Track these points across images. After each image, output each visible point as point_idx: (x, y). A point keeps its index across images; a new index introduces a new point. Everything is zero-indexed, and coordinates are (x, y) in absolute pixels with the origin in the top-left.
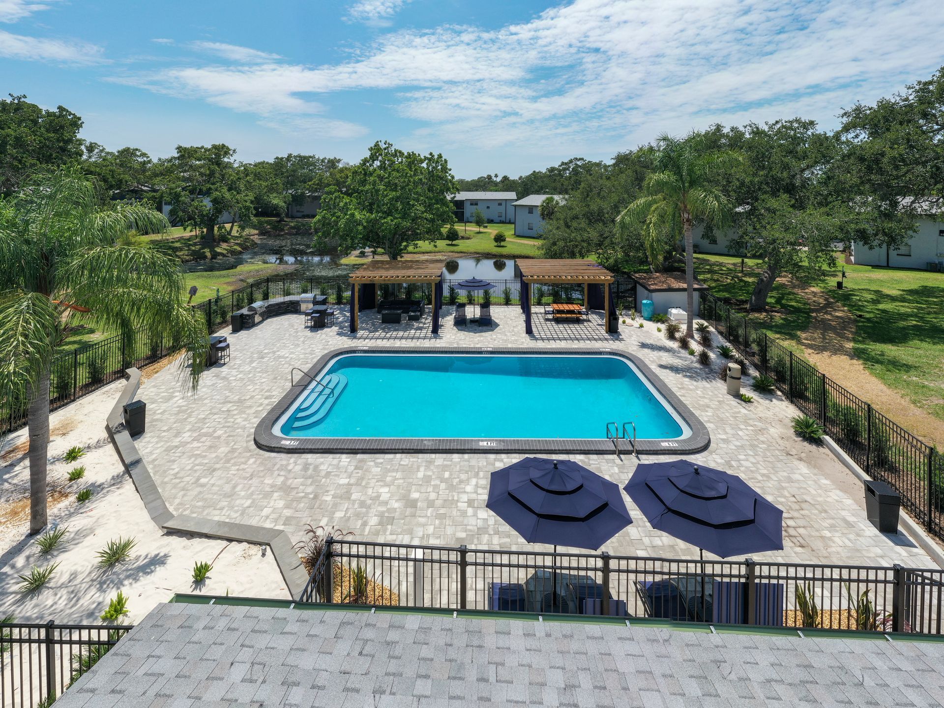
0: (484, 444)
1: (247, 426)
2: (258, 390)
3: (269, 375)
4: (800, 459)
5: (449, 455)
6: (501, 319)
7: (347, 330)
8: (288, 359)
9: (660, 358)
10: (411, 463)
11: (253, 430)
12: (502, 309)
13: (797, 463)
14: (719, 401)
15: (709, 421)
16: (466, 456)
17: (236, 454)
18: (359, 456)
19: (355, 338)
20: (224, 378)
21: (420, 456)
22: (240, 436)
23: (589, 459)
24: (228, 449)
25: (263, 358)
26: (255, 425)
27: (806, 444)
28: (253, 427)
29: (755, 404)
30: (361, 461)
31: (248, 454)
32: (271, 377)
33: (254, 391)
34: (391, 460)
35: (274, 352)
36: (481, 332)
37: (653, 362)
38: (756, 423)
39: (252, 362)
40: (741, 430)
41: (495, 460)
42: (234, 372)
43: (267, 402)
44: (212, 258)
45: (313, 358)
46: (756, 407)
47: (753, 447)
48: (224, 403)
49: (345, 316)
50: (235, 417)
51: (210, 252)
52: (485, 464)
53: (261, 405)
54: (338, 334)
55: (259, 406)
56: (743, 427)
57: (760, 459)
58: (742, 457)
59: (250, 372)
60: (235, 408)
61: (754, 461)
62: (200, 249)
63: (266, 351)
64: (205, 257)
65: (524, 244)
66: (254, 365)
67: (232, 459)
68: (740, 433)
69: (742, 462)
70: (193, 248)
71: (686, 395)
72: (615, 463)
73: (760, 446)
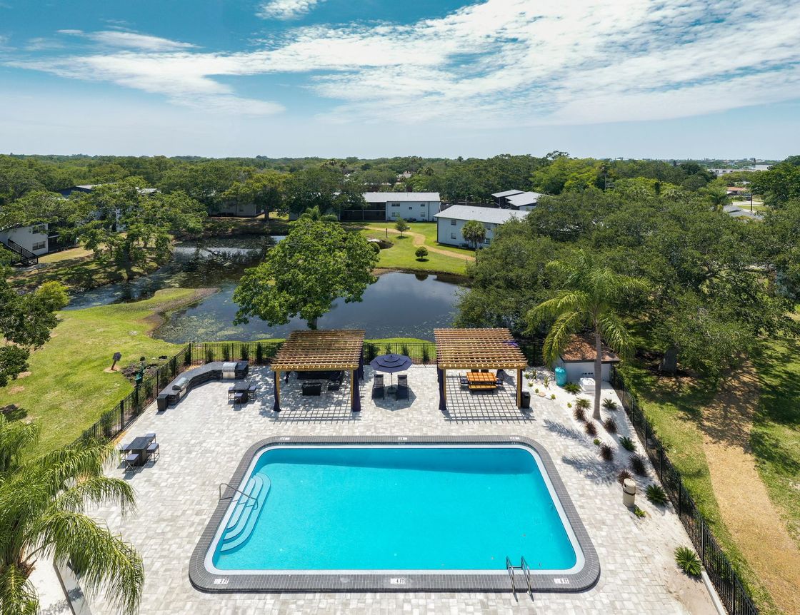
0: (394, 582)
1: (182, 555)
2: (189, 502)
3: (197, 479)
4: (678, 599)
5: (363, 594)
6: (418, 387)
7: (269, 408)
8: (214, 454)
9: (566, 447)
10: (328, 606)
11: (187, 562)
12: (420, 370)
13: (674, 602)
14: (614, 515)
15: (602, 545)
16: (378, 595)
17: (174, 596)
18: (283, 596)
19: (277, 419)
20: (156, 484)
21: (337, 595)
22: (176, 570)
23: (487, 598)
24: (167, 588)
25: (190, 452)
26: (190, 555)
27: (686, 576)
28: (188, 557)
29: (647, 519)
30: (285, 603)
31: (185, 595)
32: (200, 482)
33: (185, 503)
34: (311, 600)
35: (201, 443)
36: (399, 408)
37: (559, 453)
38: (644, 548)
39: (180, 459)
40: (629, 557)
41: (404, 601)
42: (165, 475)
43: (197, 519)
44: (129, 279)
45: (238, 452)
46: (648, 524)
47: (638, 580)
48: (158, 522)
49: (267, 383)
50: (170, 542)
51: (127, 272)
52: (395, 606)
53: (192, 524)
54: (261, 413)
55: (191, 526)
56: (631, 553)
57: (642, 598)
58: (625, 596)
59: (179, 475)
60: (169, 528)
61: (636, 601)
62: (116, 271)
63: (193, 442)
64: (121, 278)
65: (447, 257)
66: (182, 463)
67: (171, 602)
68: (628, 561)
69: (625, 602)
70: (109, 270)
71: (586, 505)
72: (510, 604)
73: (644, 580)
